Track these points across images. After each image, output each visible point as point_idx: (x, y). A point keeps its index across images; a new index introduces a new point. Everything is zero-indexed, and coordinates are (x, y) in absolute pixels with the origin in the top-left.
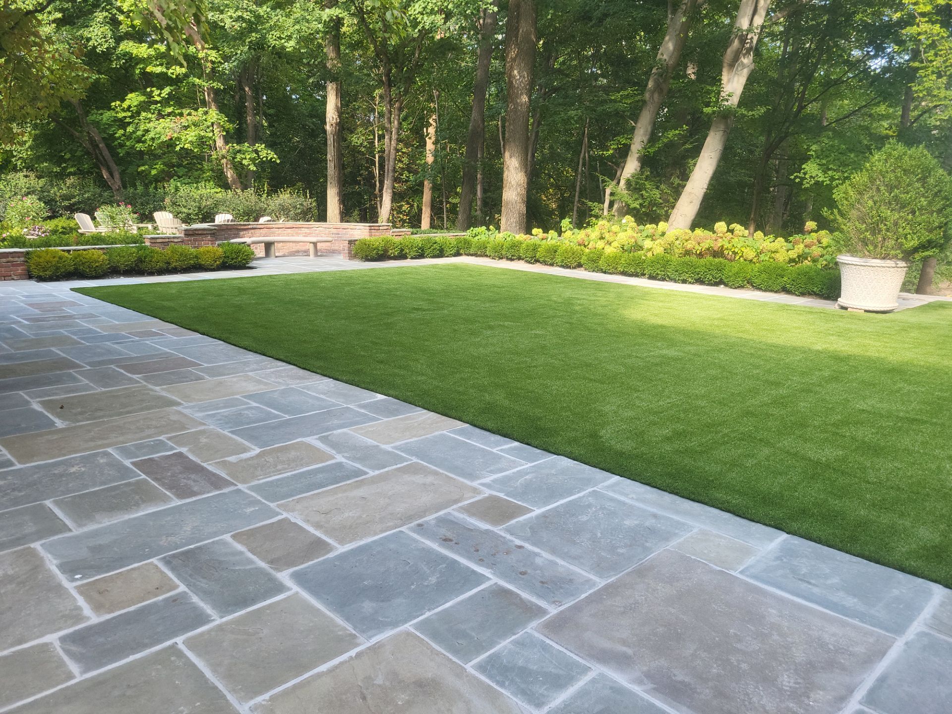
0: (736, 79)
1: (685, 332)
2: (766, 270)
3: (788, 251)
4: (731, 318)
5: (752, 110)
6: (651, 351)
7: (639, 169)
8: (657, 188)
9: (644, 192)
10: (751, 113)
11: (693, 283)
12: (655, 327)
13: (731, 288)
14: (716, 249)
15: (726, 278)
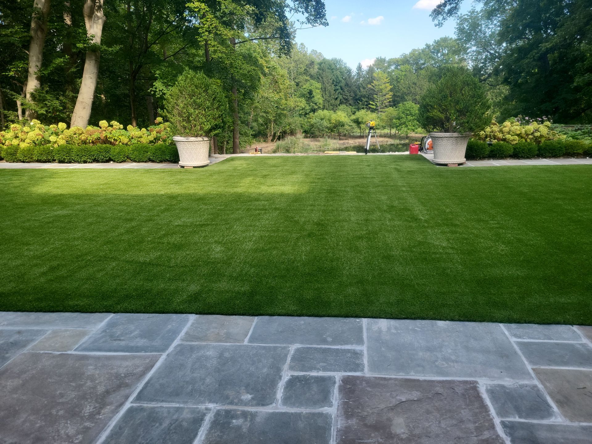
0: (95, 26)
1: (78, 197)
2: (136, 149)
3: (148, 136)
4: (113, 182)
5: (111, 47)
6: (47, 214)
7: (39, 86)
8: (58, 99)
9: (46, 102)
10: (110, 49)
11: (91, 162)
12: (55, 196)
13: (118, 163)
14: (102, 138)
15: (113, 157)
